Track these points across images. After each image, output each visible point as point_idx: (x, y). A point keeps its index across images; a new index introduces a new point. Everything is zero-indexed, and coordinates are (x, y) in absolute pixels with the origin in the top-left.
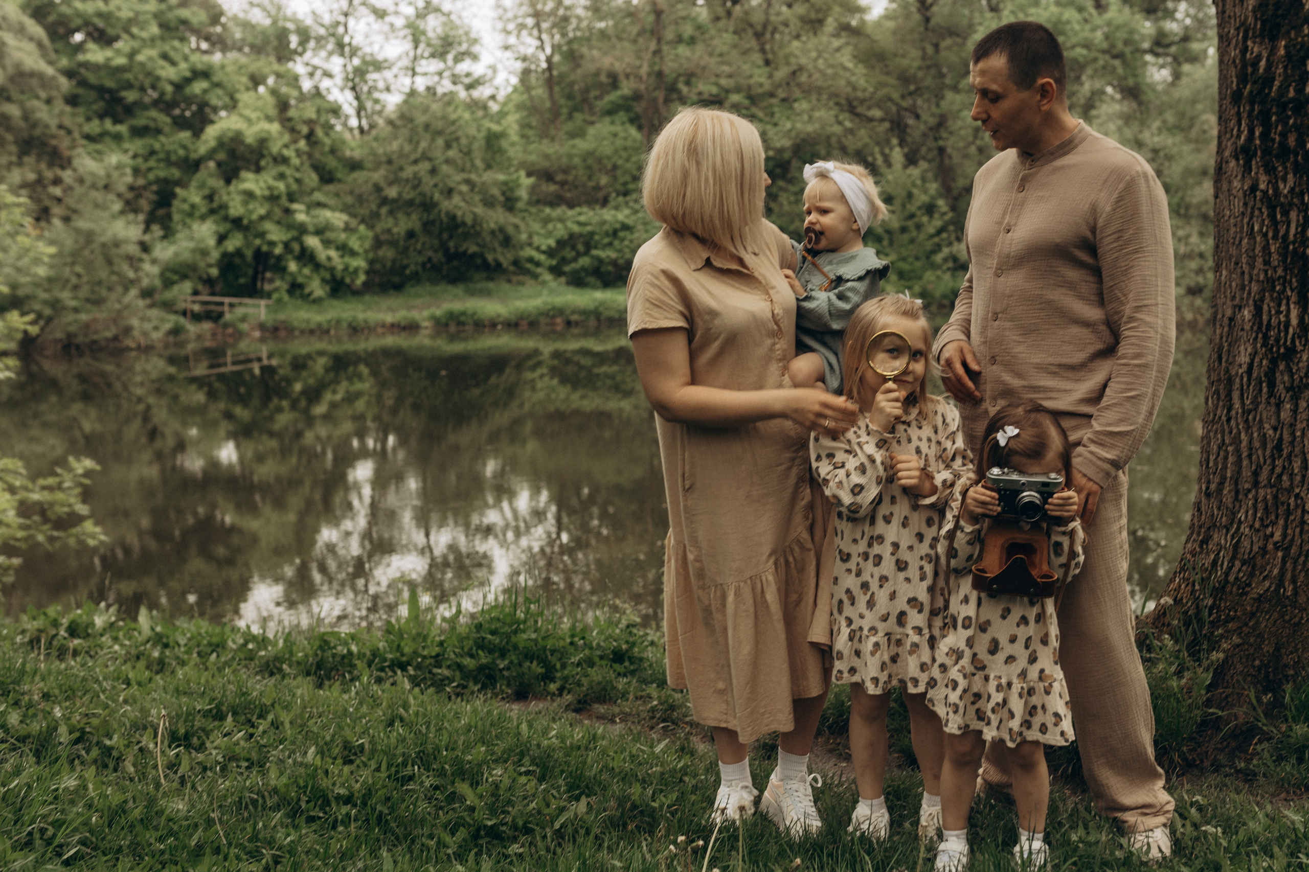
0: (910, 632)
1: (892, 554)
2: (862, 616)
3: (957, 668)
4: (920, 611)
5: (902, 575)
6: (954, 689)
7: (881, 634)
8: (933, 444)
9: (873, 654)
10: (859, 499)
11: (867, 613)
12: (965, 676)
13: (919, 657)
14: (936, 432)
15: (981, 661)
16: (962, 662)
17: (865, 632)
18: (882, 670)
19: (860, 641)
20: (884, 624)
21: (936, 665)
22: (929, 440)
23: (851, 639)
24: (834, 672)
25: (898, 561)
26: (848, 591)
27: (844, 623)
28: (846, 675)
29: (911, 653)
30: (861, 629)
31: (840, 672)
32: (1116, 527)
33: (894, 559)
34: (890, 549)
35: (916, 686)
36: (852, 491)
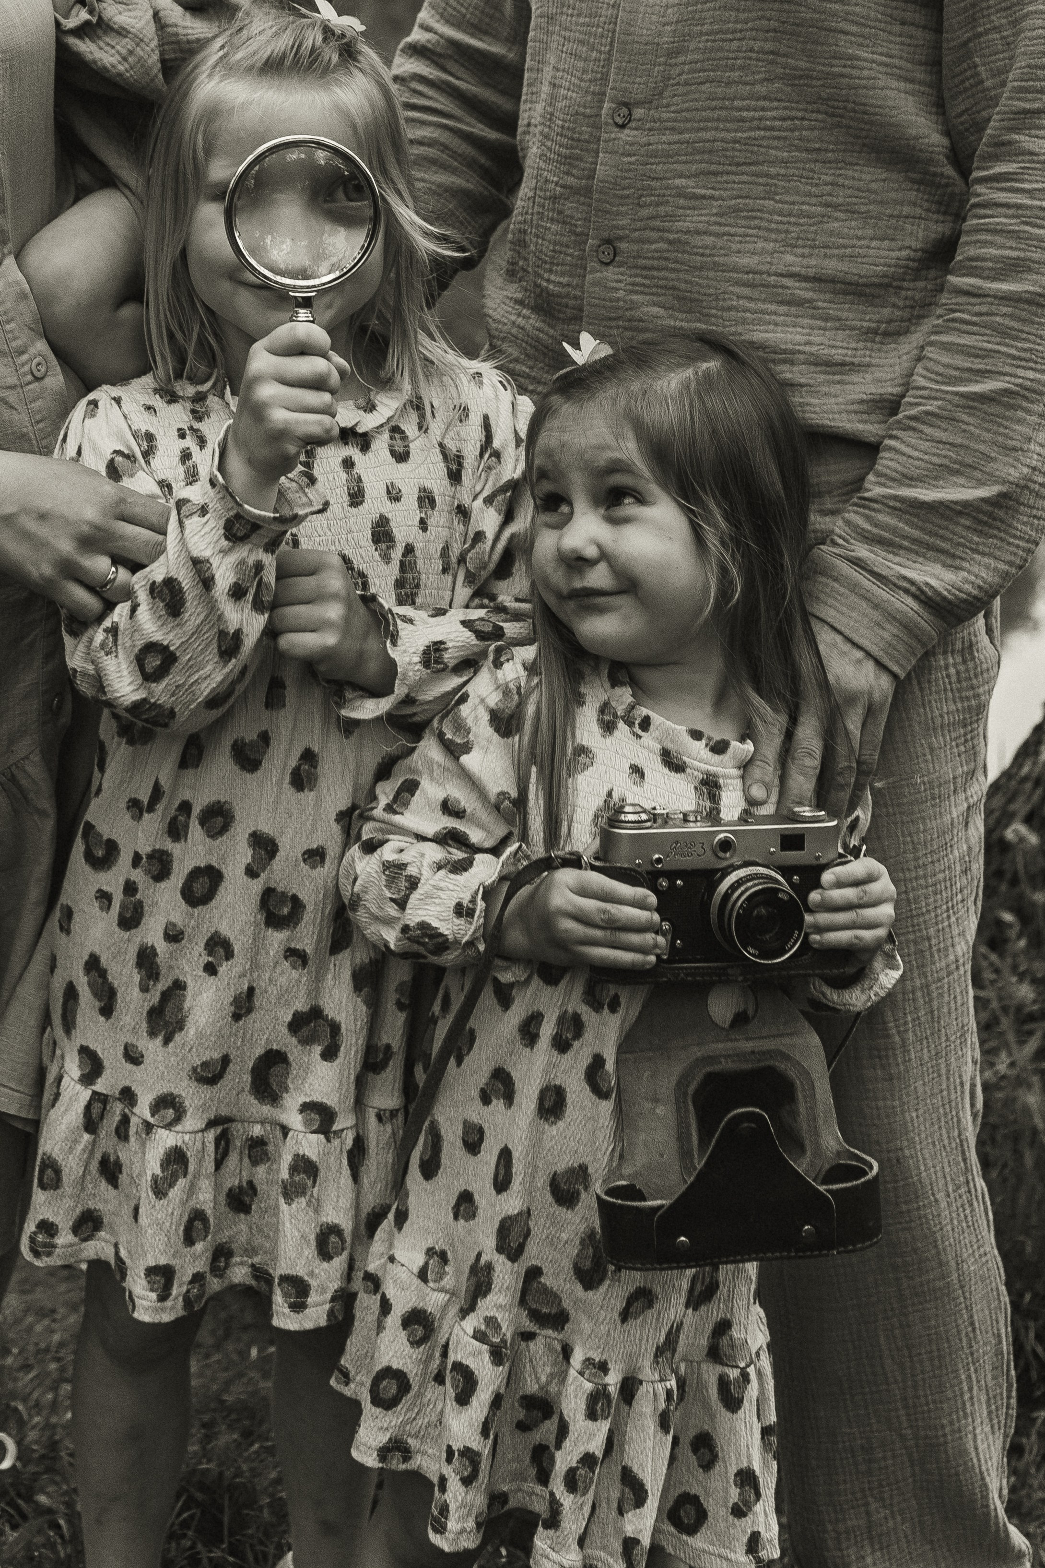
0: (294, 1120)
1: (251, 872)
2: (133, 1057)
3: (471, 1323)
4: (329, 1054)
5: (277, 939)
6: (463, 1399)
7: (192, 1122)
8: (439, 519)
9: (160, 1190)
10: (160, 691)
11: (151, 1047)
12: (497, 1356)
13: (316, 1206)
14: (455, 477)
15: (552, 1296)
16: (489, 1306)
17: (143, 1110)
18: (189, 1240)
19: (122, 1131)
20: (206, 1092)
21: (393, 1320)
22: (426, 499)
23: (91, 1124)
24: (30, 1227)
25: (268, 894)
26: (93, 964)
27: (73, 1069)
28: (64, 1238)
29: (290, 1192)
30: (128, 1096)
31: (47, 1228)
32: (957, 811)
33: (256, 887)
34: (244, 855)
35: (298, 1307)
36: (140, 660)
